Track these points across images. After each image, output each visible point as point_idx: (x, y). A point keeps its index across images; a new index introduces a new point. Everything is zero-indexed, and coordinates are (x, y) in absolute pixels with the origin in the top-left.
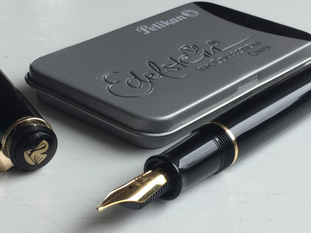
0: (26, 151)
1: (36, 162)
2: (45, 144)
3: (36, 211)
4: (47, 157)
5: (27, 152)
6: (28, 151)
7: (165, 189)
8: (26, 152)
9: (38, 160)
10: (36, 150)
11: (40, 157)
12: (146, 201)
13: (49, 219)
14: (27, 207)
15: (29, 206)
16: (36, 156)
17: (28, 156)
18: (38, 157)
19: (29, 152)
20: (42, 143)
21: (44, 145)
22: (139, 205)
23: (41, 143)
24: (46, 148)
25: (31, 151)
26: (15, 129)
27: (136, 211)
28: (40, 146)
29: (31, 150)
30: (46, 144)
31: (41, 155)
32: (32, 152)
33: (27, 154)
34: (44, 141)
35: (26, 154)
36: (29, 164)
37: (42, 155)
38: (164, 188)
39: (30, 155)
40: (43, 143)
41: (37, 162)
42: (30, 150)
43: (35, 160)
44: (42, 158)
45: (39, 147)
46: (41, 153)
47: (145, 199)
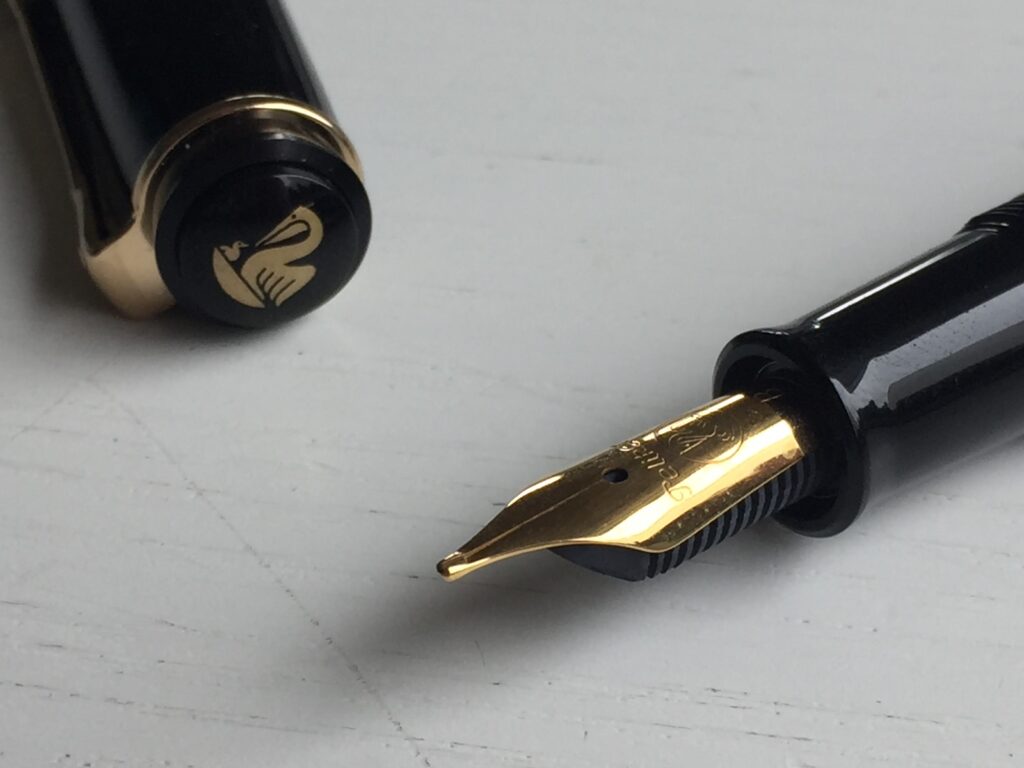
0: (223, 248)
1: (267, 295)
2: (307, 224)
3: (222, 518)
4: (313, 279)
5: (226, 253)
6: (231, 246)
7: (787, 492)
8: (223, 252)
9: (272, 287)
10: (263, 247)
11: (282, 278)
12: (684, 546)
13: (268, 566)
14: (192, 495)
15: (200, 493)
16: (264, 270)
17: (230, 269)
18: (272, 274)
19: (233, 252)
20: (294, 217)
21: (301, 228)
22: (646, 564)
23: (289, 220)
24: (309, 238)
25: (241, 249)
26: (188, 146)
27: (635, 583)
28: (281, 230)
29: (244, 245)
30: (311, 224)
31: (288, 268)
32: (245, 254)
33: (225, 262)
34: (302, 211)
35: (223, 259)
36: (234, 300)
37: (294, 268)
38: (782, 488)
39: (237, 266)
40: (297, 219)
41: (272, 296)
42: (236, 245)
43: (262, 287)
44: (293, 281)
45: (276, 235)
46: (287, 261)
47: (681, 537)
